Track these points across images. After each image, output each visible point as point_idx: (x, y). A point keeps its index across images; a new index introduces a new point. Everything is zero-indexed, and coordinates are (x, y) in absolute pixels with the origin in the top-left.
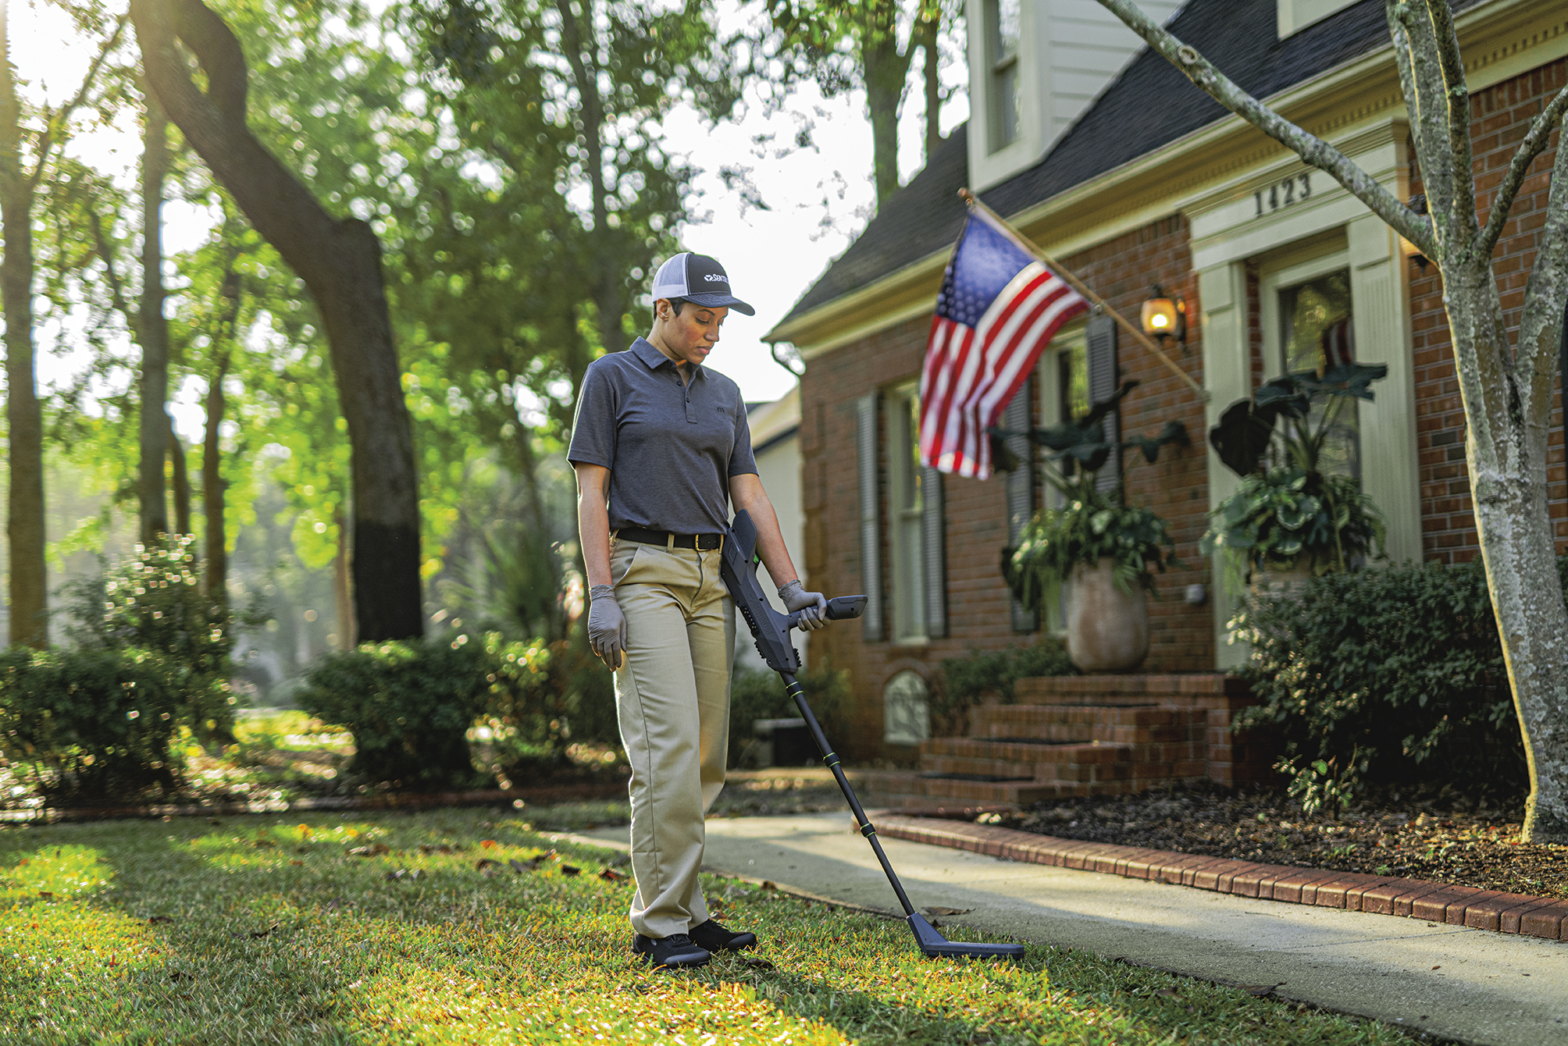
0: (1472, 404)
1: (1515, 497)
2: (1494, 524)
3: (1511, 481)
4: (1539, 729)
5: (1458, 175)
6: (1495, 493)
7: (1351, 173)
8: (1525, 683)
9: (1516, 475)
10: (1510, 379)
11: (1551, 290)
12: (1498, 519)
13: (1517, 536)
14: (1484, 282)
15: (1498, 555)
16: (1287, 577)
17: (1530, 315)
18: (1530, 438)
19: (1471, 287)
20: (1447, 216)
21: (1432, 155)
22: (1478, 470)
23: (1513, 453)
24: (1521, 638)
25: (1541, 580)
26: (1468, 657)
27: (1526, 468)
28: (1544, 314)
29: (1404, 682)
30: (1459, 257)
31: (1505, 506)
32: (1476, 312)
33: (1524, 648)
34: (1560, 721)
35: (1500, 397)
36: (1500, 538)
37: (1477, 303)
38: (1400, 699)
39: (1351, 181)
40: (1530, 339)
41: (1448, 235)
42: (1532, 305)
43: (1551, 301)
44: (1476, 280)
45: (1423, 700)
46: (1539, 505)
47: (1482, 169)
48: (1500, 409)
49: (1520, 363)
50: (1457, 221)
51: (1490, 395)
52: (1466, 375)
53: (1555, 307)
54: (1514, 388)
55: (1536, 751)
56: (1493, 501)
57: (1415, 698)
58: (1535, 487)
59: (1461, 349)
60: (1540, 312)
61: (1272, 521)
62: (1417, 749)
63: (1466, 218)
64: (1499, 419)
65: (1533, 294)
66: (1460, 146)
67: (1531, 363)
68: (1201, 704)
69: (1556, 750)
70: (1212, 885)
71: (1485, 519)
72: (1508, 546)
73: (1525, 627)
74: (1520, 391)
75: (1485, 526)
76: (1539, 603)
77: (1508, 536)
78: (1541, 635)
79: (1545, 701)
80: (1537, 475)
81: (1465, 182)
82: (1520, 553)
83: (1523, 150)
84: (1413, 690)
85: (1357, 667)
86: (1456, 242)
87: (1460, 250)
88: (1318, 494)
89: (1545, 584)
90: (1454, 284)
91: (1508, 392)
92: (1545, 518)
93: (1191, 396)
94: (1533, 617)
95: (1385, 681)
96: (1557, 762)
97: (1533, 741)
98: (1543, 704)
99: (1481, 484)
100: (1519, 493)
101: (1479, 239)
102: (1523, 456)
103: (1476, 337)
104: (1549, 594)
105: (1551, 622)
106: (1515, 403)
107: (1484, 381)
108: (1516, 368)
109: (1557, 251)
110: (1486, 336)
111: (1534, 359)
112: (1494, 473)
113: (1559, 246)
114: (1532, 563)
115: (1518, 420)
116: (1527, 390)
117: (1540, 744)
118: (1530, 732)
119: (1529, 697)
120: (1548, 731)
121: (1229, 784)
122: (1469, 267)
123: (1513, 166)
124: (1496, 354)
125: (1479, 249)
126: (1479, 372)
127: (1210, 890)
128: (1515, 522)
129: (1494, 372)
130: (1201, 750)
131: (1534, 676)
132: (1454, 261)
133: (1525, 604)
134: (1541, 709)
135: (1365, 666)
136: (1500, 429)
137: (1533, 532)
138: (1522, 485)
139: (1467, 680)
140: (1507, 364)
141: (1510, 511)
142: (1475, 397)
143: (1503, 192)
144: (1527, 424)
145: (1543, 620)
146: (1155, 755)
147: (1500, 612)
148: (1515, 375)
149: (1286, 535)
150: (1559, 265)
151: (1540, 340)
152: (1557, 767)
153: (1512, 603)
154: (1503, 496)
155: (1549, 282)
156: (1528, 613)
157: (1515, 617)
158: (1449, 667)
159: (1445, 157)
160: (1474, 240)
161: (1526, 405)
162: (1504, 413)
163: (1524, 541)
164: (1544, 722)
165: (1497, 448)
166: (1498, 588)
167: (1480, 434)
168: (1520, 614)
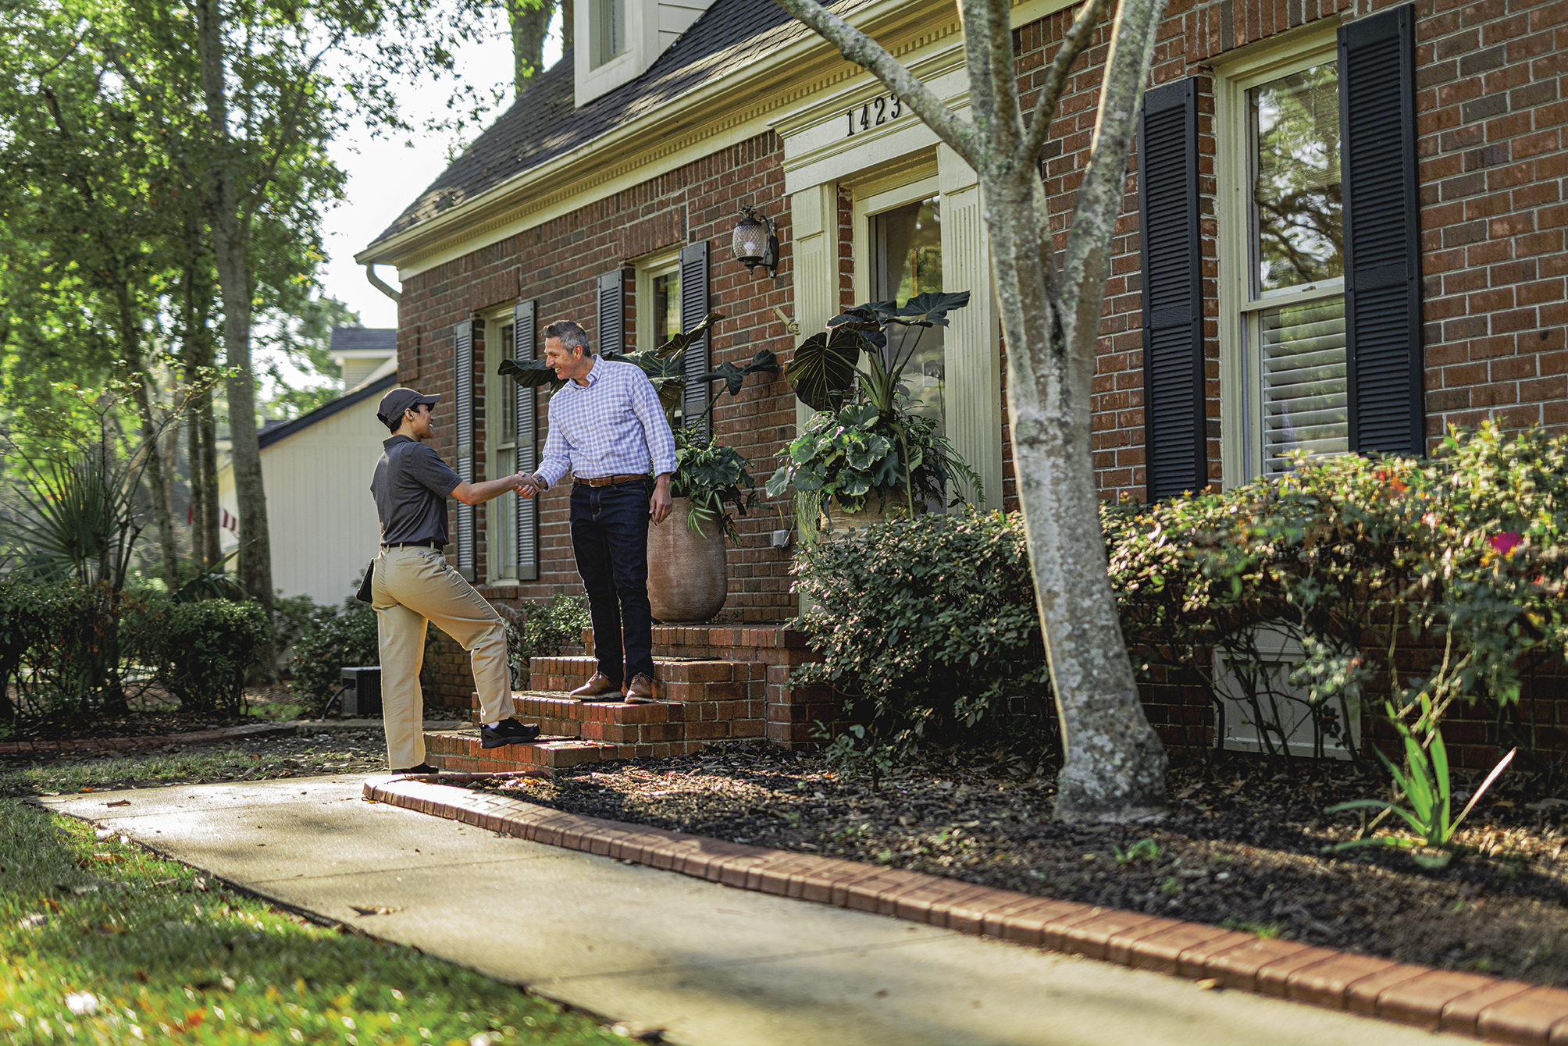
0: (1012, 334)
1: (1054, 438)
2: (1032, 468)
3: (1051, 420)
4: (1073, 696)
5: (998, 73)
6: (1034, 433)
7: (894, 72)
8: (1060, 644)
9: (1057, 414)
10: (1054, 306)
11: (1100, 209)
12: (1037, 462)
13: (1056, 482)
14: (1027, 197)
15: (1036, 502)
16: (854, 522)
17: (1076, 236)
18: (1072, 371)
19: (1013, 202)
20: (988, 121)
21: (973, 51)
22: (1017, 407)
23: (1054, 389)
24: (1056, 595)
25: (1080, 531)
26: (1023, 612)
27: (1068, 406)
28: (1091, 235)
29: (956, 639)
30: (999, 167)
31: (1044, 448)
32: (1018, 230)
33: (1060, 606)
34: (1095, 688)
35: (1042, 326)
36: (1038, 483)
37: (1018, 219)
38: (951, 658)
39: (893, 80)
40: (1076, 263)
41: (989, 142)
42: (1079, 225)
43: (1099, 220)
44: (1018, 194)
45: (974, 658)
46: (1081, 448)
47: (1071, 92)
48: (1041, 339)
49: (1065, 289)
50: (998, 126)
51: (1031, 324)
52: (1006, 301)
53: (1104, 227)
54: (1057, 317)
55: (1069, 720)
56: (1032, 442)
57: (966, 657)
58: (1076, 427)
59: (1001, 271)
60: (1087, 232)
61: (840, 462)
62: (969, 711)
63: (1007, 123)
64: (1040, 350)
65: (1080, 213)
66: (999, 40)
67: (1076, 289)
68: (763, 657)
69: (1090, 719)
70: (701, 873)
71: (1023, 462)
72: (1046, 492)
73: (1062, 583)
74: (1064, 320)
75: (1023, 469)
76: (1077, 556)
77: (1047, 481)
78: (1077, 591)
79: (1081, 665)
80: (1080, 414)
81: (1006, 81)
82: (1059, 500)
83: (1066, 47)
84: (964, 648)
85: (911, 622)
86: (996, 150)
87: (1001, 159)
88: (891, 433)
89: (1084, 534)
90: (995, 198)
91: (1050, 320)
92: (1088, 462)
93: (781, 328)
94: (1070, 572)
95: (938, 637)
96: (1091, 732)
97: (1066, 709)
98: (1077, 668)
99: (1019, 424)
100: (1059, 433)
101: (1022, 148)
102: (1065, 392)
103: (1017, 258)
104: (1089, 546)
105: (1089, 577)
106: (1058, 334)
107: (1025, 308)
108: (1061, 294)
109: (1107, 165)
110: (1027, 257)
111: (1079, 285)
112: (1034, 411)
113: (1108, 160)
114: (1072, 511)
115: (1060, 352)
116: (1071, 319)
117: (1073, 712)
118: (1064, 699)
119: (1063, 660)
120: (1082, 698)
121: (788, 745)
122: (1010, 179)
123: (1055, 64)
124: (1039, 278)
125: (1021, 159)
126: (1019, 298)
127: (699, 878)
128: (1054, 466)
129: (1036, 298)
130: (760, 708)
131: (1069, 637)
132: (995, 172)
133: (1062, 557)
134: (1075, 674)
135: (919, 620)
136: (1040, 361)
137: (1074, 478)
138: (1062, 425)
139: (1019, 638)
140: (1052, 288)
141: (1050, 453)
142: (1015, 325)
143: (1046, 95)
144: (1070, 357)
145: (1081, 575)
146: (709, 713)
147: (1036, 564)
148: (1060, 303)
149: (855, 477)
150: (1108, 181)
151: (1087, 263)
152: (1090, 738)
153: (1049, 555)
154: (1043, 437)
155: (1097, 200)
156: (1065, 567)
157: (1051, 571)
158: (1004, 622)
159: (986, 54)
160: (1016, 148)
161: (1070, 336)
162: (1045, 345)
163: (1063, 487)
164: (1079, 688)
165: (1038, 383)
166: (1034, 539)
167: (1020, 367)
168: (1057, 568)
